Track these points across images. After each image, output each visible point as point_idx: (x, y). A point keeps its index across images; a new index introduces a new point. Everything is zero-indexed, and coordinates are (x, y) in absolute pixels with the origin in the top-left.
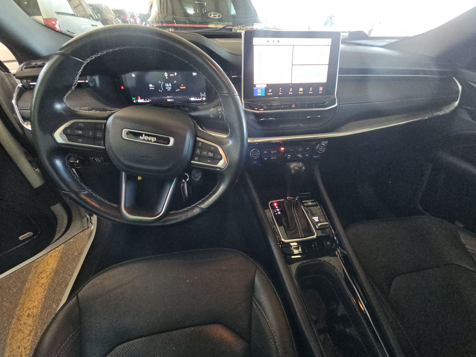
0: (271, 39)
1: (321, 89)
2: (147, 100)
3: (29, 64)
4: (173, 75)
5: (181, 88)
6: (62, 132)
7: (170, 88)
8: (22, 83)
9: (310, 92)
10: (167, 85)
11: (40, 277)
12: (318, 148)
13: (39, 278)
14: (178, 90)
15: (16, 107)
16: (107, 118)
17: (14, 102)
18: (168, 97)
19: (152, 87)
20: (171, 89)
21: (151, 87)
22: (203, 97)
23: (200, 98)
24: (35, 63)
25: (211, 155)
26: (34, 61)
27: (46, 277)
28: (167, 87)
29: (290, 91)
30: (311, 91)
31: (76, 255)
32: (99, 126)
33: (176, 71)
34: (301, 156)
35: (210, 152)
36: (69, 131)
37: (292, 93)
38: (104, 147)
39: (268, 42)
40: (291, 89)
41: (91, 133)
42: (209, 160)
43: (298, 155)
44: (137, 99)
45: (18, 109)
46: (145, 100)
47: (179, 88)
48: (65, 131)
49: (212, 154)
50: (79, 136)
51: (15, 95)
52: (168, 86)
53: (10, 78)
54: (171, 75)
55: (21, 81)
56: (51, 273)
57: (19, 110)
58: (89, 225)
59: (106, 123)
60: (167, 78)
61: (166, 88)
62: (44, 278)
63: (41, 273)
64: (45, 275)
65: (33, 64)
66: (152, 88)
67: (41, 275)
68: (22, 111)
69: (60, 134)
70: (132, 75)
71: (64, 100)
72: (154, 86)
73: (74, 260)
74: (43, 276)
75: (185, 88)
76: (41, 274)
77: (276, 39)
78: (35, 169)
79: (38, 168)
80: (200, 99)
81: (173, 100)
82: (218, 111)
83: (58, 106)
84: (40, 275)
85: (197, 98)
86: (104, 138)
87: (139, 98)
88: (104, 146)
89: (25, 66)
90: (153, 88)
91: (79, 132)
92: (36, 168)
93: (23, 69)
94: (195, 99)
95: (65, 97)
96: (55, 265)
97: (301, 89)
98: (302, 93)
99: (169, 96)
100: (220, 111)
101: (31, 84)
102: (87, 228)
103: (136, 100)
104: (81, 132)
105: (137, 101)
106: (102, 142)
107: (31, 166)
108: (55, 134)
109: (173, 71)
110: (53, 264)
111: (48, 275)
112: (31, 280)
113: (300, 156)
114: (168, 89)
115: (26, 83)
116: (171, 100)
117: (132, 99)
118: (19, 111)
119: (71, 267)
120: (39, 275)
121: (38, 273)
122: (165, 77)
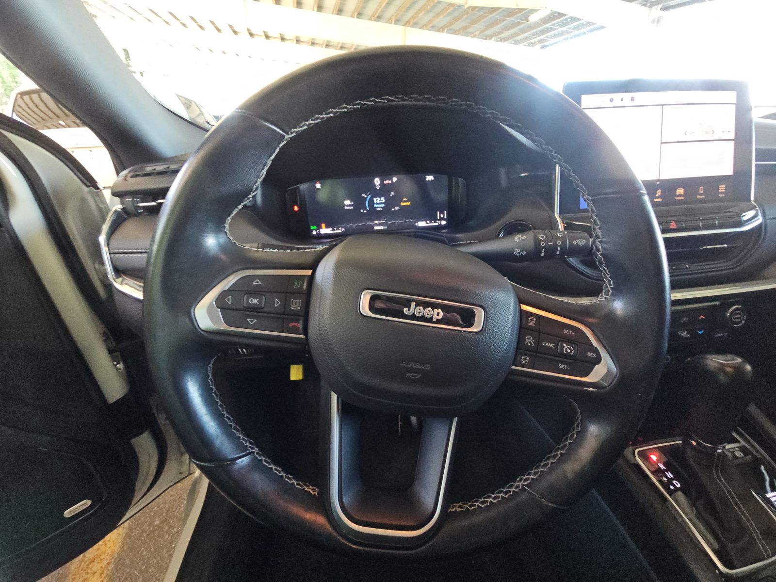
0: (617, 96)
1: (722, 188)
2: (338, 229)
3: (142, 169)
4: (389, 182)
5: (402, 204)
6: (214, 303)
7: (383, 205)
8: (122, 203)
9: (699, 197)
10: (377, 200)
11: (89, 571)
12: (730, 316)
13: (88, 573)
14: (397, 208)
15: (105, 251)
16: (314, 267)
17: (102, 239)
18: (376, 222)
19: (350, 205)
20: (383, 208)
21: (348, 206)
22: (441, 219)
23: (435, 222)
24: (153, 168)
25: (569, 351)
26: (148, 165)
27: (101, 572)
28: (377, 204)
29: (657, 195)
30: (701, 194)
31: (156, 525)
32: (296, 285)
33: (395, 175)
34: (687, 334)
35: (565, 342)
36: (228, 300)
37: (660, 200)
38: (303, 336)
39: (611, 100)
40: (660, 190)
41: (277, 303)
42: (562, 363)
43: (680, 333)
44: (319, 227)
45: (109, 252)
46: (333, 230)
47: (399, 205)
48: (220, 301)
49: (570, 349)
50: (253, 310)
51: (105, 228)
52: (378, 202)
53: (97, 199)
54: (386, 182)
55: (121, 199)
56: (109, 563)
57: (110, 254)
58: (191, 468)
59: (312, 278)
60: (378, 188)
61: (375, 206)
62: (96, 572)
63: (93, 561)
64: (99, 566)
65: (149, 169)
66: (348, 208)
67: (92, 567)
68: (117, 256)
69: (210, 307)
70: (316, 185)
71: (225, 225)
72: (352, 203)
73: (152, 535)
74: (95, 569)
75: (409, 203)
76: (93, 564)
77: (627, 96)
78: (116, 365)
79: (121, 363)
80: (437, 224)
81: (386, 227)
82: (537, 242)
83: (211, 242)
84: (90, 566)
85: (431, 222)
86: (305, 315)
87: (323, 225)
88: (305, 331)
89: (132, 174)
90: (351, 208)
91: (252, 301)
92: (118, 363)
93: (129, 179)
94: (427, 223)
95: (229, 218)
96: (118, 546)
97: (680, 191)
98: (683, 198)
99: (378, 220)
100: (544, 241)
101: (140, 205)
102: (186, 474)
103: (318, 231)
104: (255, 301)
105: (320, 231)
106: (300, 325)
107: (110, 359)
108: (196, 309)
109: (390, 175)
110: (114, 544)
111: (104, 566)
112: (73, 575)
113: (685, 334)
114: (378, 207)
115: (130, 204)
116: (382, 228)
117: (310, 228)
118: (111, 257)
119: (145, 553)
120: (88, 565)
121: (86, 562)
122: (375, 186)
